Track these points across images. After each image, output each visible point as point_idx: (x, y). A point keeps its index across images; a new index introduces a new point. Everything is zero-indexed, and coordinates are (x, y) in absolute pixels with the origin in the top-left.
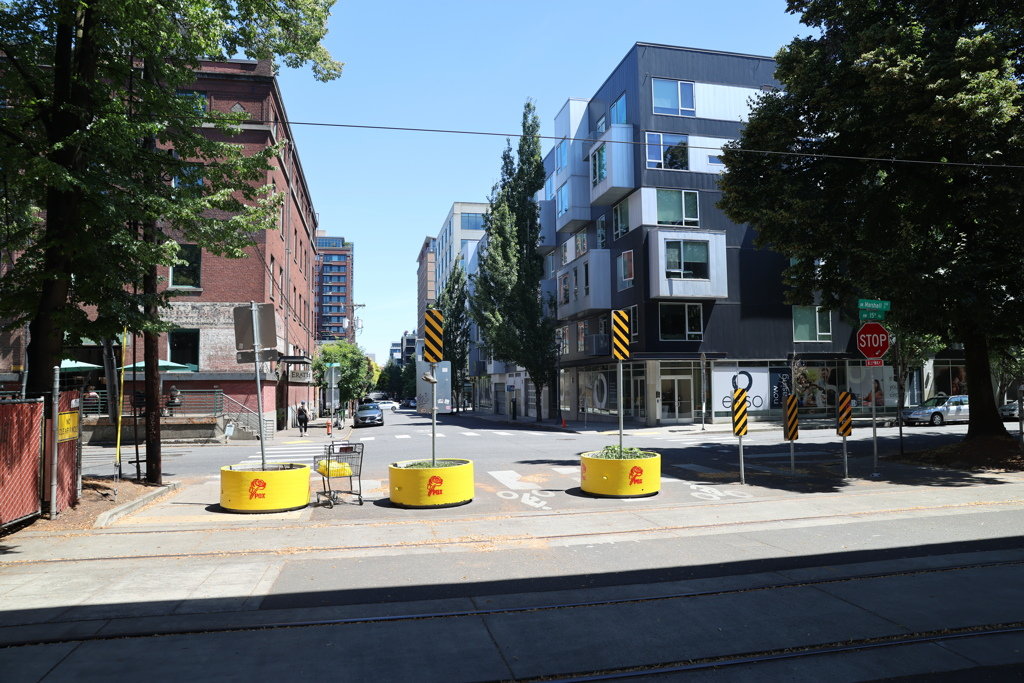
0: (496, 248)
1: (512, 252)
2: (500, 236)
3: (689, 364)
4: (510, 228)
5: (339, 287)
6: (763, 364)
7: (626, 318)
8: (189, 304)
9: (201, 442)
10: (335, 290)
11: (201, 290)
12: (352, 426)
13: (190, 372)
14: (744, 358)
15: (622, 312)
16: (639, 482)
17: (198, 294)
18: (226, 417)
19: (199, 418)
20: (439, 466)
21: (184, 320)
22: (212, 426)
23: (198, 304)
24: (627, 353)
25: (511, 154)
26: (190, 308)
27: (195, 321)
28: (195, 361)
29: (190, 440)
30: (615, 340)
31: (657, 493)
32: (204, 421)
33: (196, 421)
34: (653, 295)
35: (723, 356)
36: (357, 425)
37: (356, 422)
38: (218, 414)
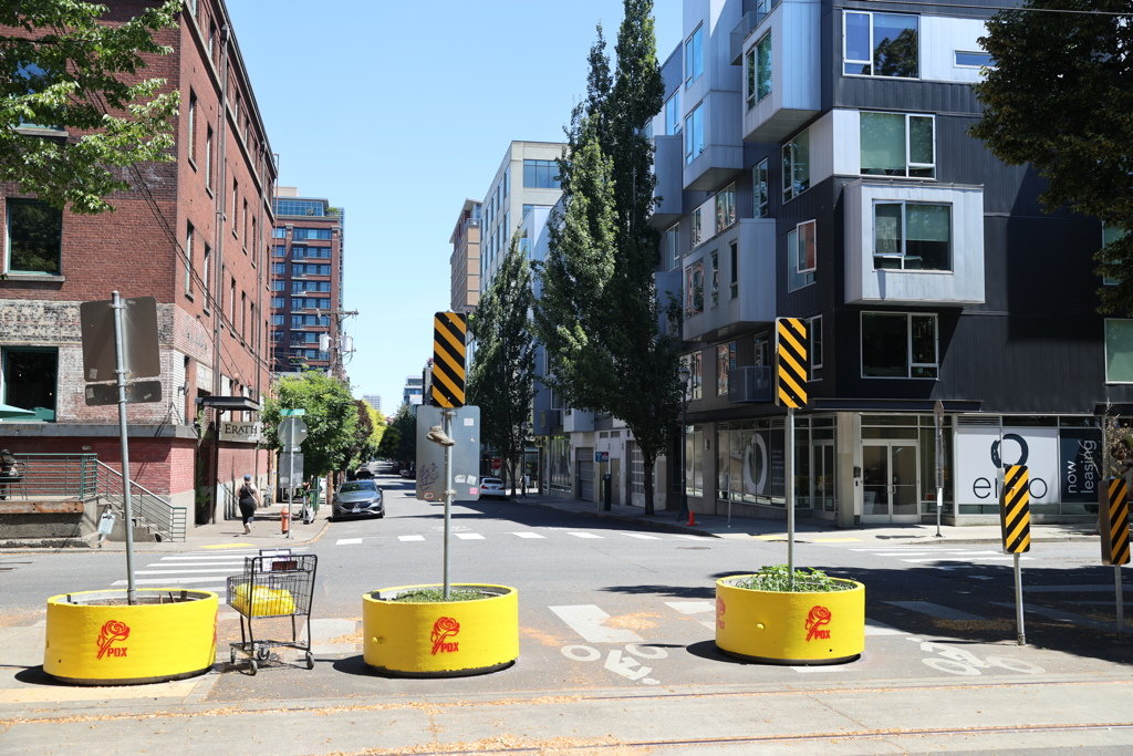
0: (578, 216)
1: (605, 224)
2: (586, 195)
3: (913, 420)
4: (603, 182)
5: (318, 283)
6: (1049, 422)
7: (802, 331)
8: (41, 303)
9: (54, 545)
10: (312, 288)
11: (62, 279)
12: (330, 519)
13: (40, 422)
14: (1013, 411)
15: (794, 322)
16: (825, 635)
17: (57, 286)
18: (103, 502)
19: (54, 503)
20: (456, 597)
21: (31, 331)
22: (75, 517)
23: (56, 304)
24: (803, 396)
25: (605, 53)
26: (41, 310)
27: (50, 333)
28: (51, 403)
29: (35, 541)
30: (782, 373)
31: (857, 657)
32: (60, 508)
33: (46, 509)
34: (851, 298)
35: (975, 406)
36: (337, 518)
37: (336, 511)
38: (88, 496)
